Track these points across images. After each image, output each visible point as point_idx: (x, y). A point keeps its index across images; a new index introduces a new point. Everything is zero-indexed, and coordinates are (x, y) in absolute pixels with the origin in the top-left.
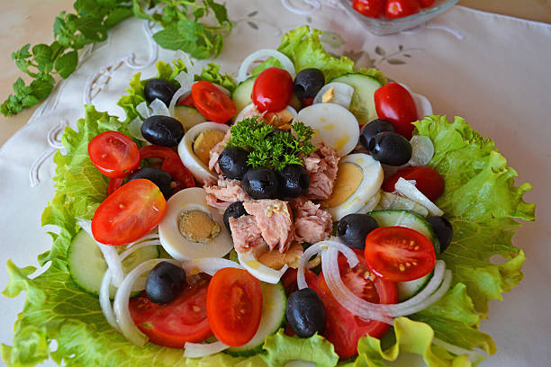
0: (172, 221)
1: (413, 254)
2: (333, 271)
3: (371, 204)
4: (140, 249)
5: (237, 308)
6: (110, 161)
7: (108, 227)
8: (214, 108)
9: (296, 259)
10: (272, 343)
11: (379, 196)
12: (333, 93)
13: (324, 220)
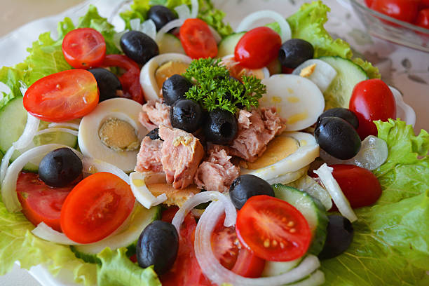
0: (97, 119)
1: (285, 235)
2: (209, 222)
3: (283, 178)
5: (96, 211)
6: (76, 50)
7: (39, 99)
8: (196, 44)
9: (184, 198)
10: (109, 256)
12: (313, 70)
13: (228, 172)
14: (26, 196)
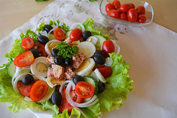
0: (35, 64)
1: (87, 91)
2: (69, 89)
3: (86, 74)
4: (26, 69)
5: (39, 92)
6: (25, 45)
7: (18, 62)
8: (58, 36)
9: (62, 83)
10: (44, 103)
11: (90, 72)
12: (91, 39)
13: (72, 74)
14: (20, 89)
